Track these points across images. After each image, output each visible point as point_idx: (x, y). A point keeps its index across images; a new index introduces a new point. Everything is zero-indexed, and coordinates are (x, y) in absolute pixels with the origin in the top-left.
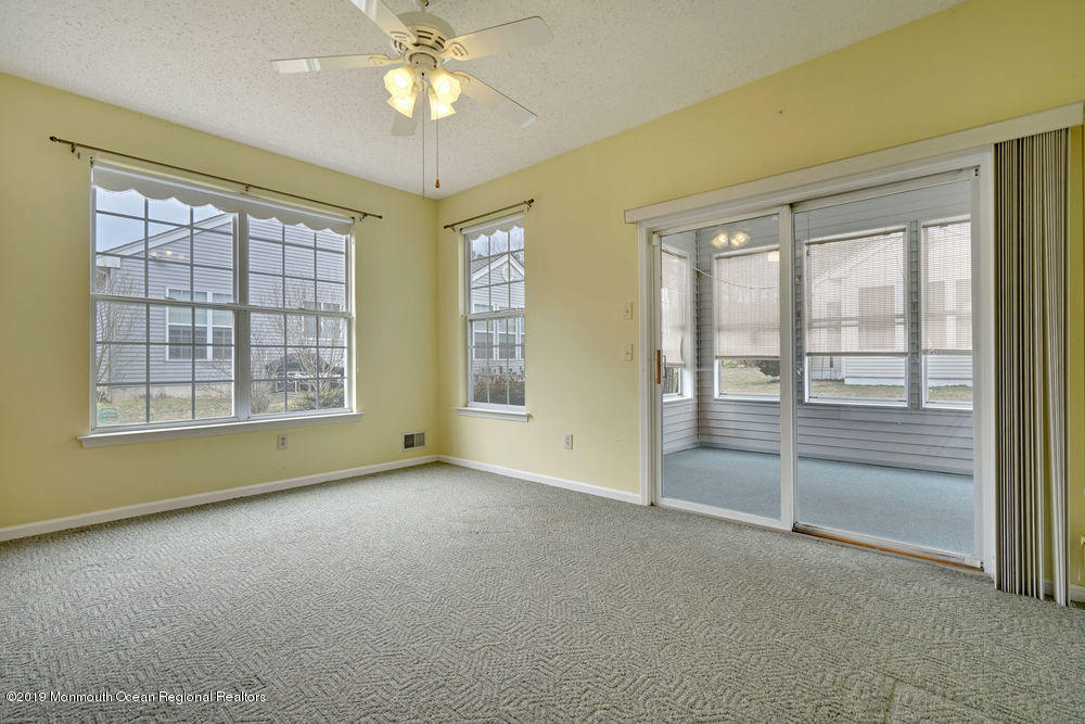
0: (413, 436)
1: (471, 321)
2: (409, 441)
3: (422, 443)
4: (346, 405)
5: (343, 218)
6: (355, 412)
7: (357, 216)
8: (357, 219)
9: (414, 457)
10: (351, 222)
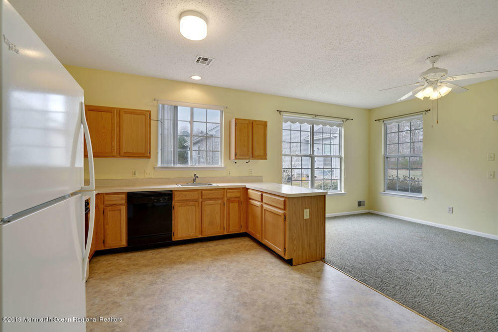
0: (360, 202)
1: (387, 158)
2: (360, 204)
3: (364, 205)
4: (339, 189)
5: (339, 121)
6: (343, 192)
7: (344, 120)
8: (344, 121)
9: (362, 210)
10: (342, 122)
